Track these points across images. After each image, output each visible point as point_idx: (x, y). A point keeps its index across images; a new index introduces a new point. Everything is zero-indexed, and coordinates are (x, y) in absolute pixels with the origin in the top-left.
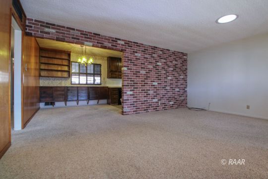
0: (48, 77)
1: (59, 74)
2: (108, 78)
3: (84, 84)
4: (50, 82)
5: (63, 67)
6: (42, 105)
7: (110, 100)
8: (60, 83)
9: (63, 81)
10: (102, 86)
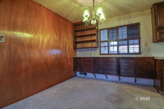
0: (81, 48)
1: (89, 45)
2: (154, 42)
3: (115, 54)
4: (83, 52)
5: (92, 37)
6: (78, 73)
7: (158, 82)
8: (90, 54)
9: (93, 52)
10: (142, 56)
